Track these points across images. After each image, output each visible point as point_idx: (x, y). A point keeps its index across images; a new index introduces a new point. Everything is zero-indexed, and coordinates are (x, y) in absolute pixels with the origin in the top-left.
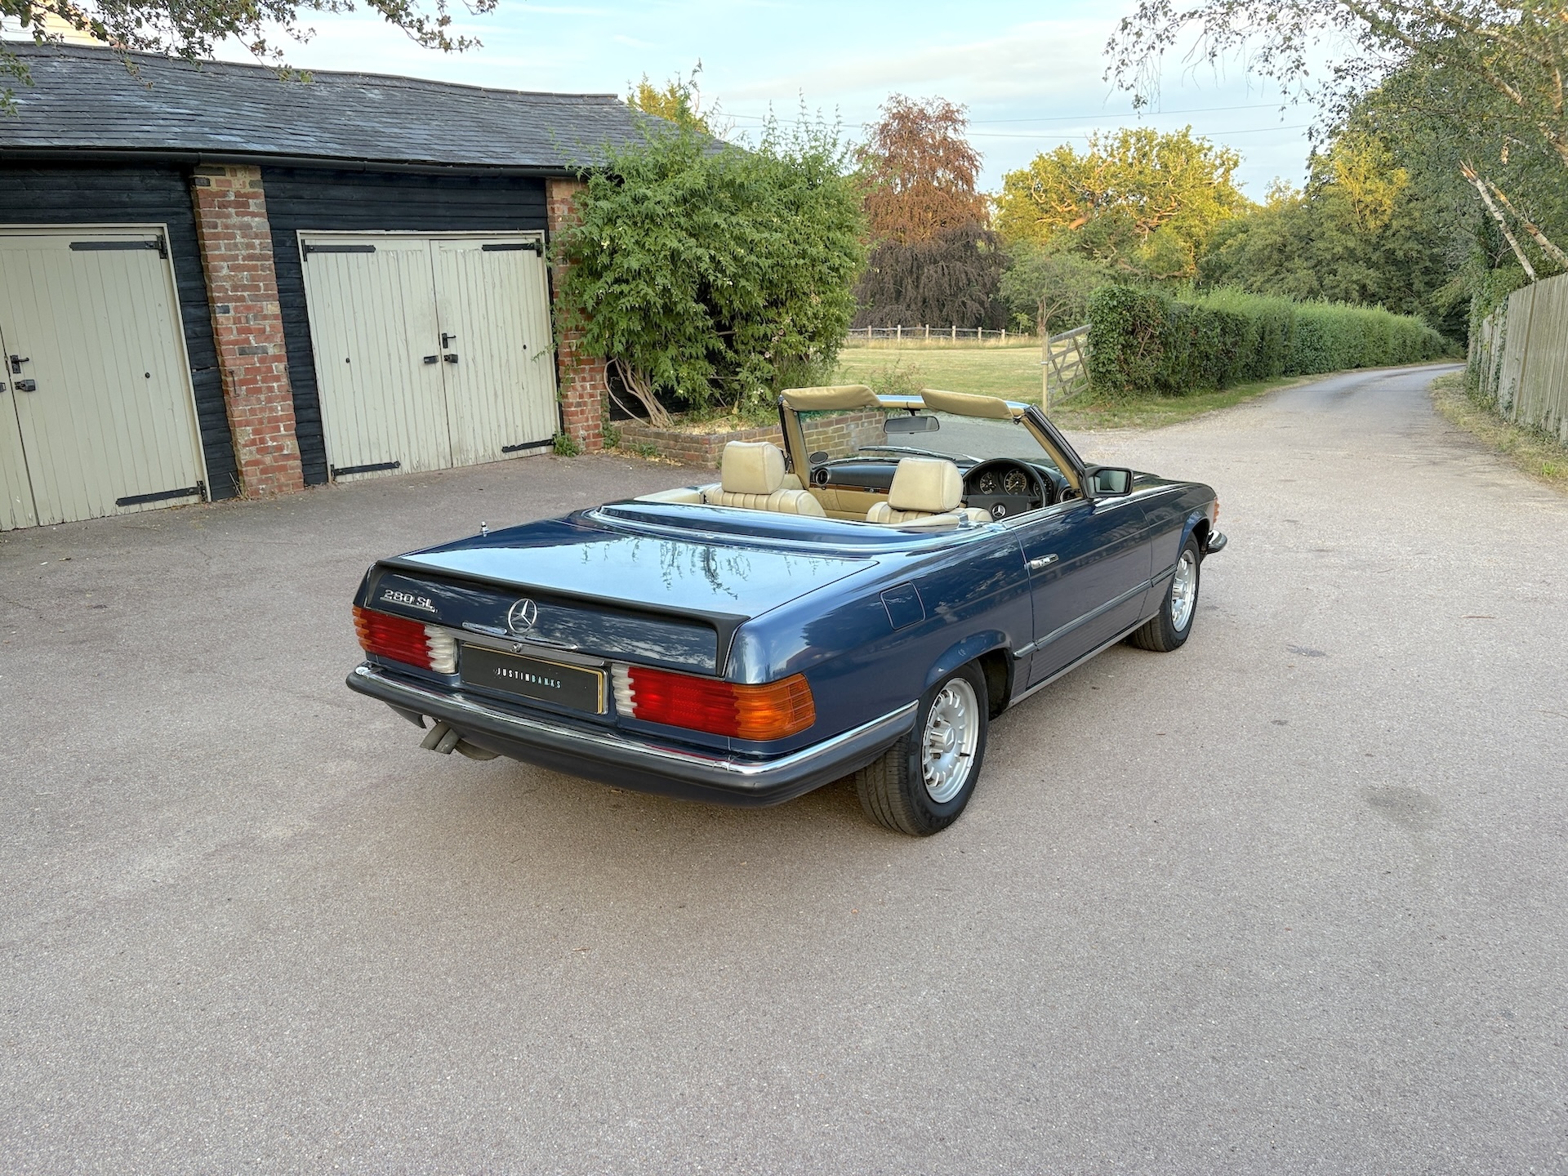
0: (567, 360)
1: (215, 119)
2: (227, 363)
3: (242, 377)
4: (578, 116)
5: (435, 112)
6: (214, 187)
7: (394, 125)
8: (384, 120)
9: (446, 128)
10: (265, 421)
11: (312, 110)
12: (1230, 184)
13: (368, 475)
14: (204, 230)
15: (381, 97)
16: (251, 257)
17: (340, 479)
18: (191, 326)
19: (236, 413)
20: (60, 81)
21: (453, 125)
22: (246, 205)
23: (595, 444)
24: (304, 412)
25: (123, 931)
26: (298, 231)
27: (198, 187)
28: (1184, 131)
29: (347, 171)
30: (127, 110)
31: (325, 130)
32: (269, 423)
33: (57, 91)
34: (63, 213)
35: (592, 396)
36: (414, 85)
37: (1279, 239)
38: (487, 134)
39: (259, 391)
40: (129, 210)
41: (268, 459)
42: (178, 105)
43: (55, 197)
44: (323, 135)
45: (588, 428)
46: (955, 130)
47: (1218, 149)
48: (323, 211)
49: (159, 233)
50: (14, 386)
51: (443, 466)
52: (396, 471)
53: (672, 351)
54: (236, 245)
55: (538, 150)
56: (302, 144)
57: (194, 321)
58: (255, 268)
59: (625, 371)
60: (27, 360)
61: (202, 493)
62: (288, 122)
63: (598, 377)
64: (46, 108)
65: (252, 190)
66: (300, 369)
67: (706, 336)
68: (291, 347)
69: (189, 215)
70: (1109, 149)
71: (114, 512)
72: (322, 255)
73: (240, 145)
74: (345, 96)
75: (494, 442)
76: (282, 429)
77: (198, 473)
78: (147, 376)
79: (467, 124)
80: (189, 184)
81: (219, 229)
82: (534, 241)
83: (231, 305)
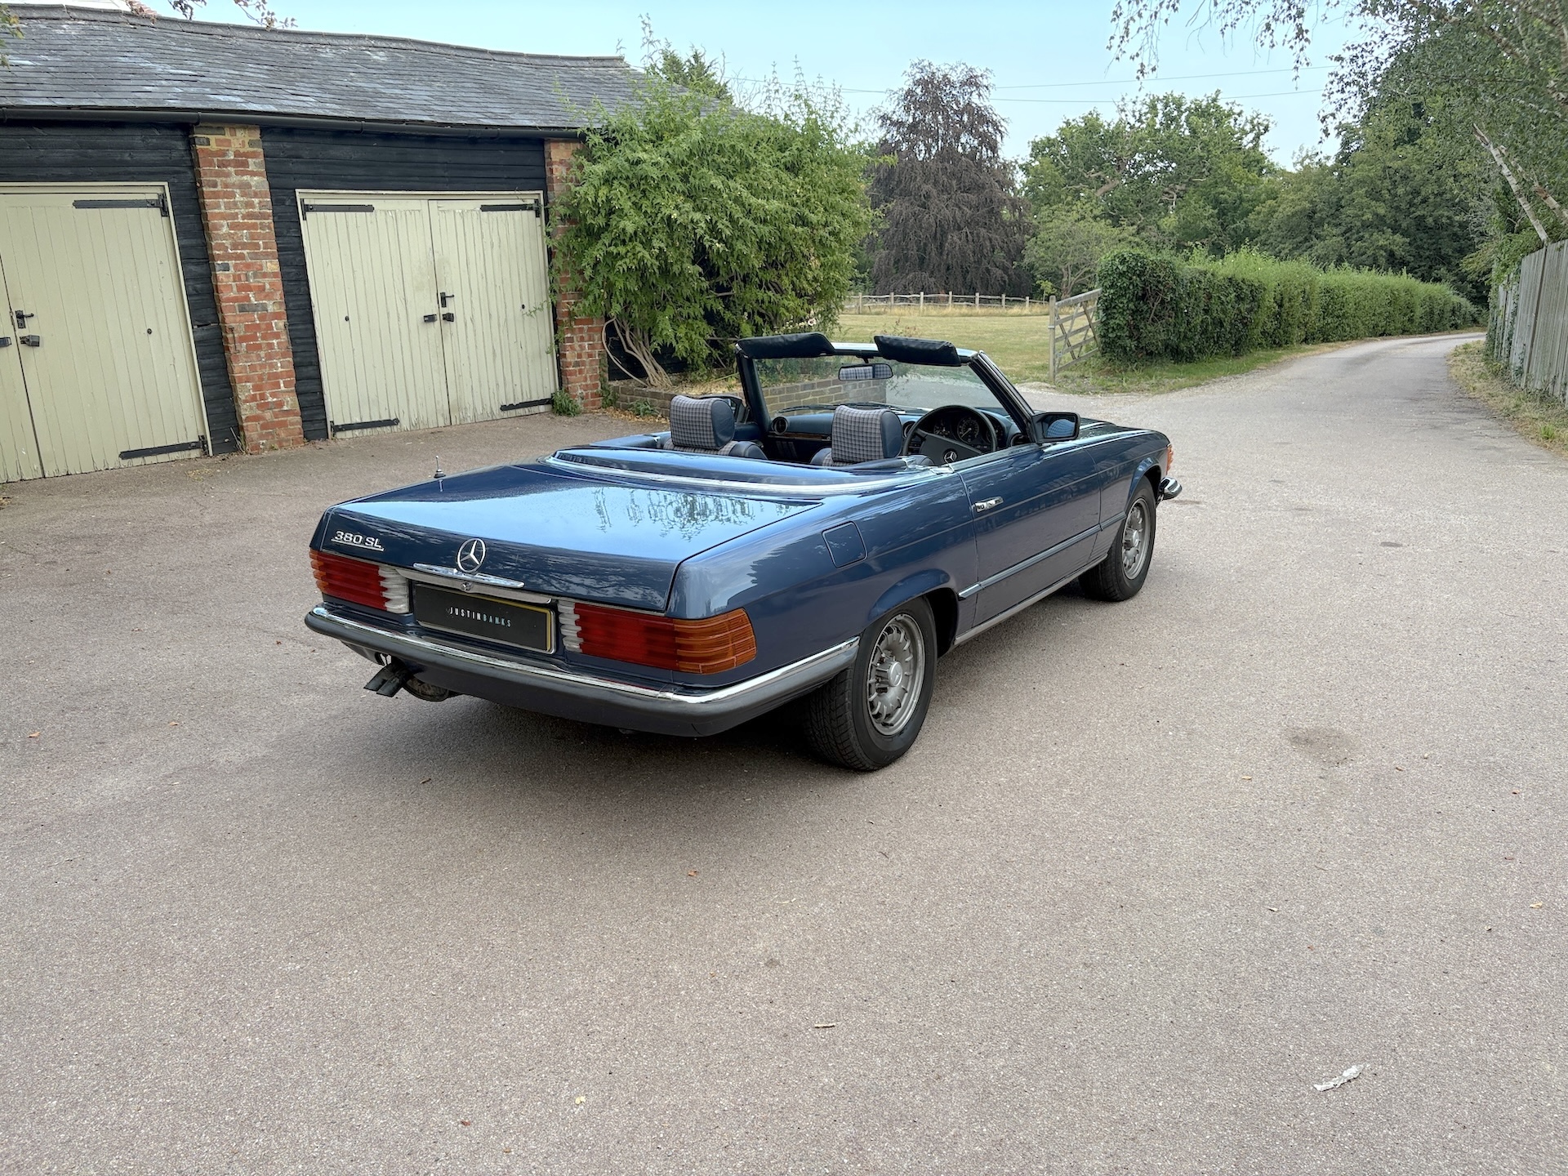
0: (565, 319)
1: (217, 80)
2: (227, 320)
3: (242, 334)
4: (582, 79)
5: (438, 74)
6: (213, 146)
7: (395, 86)
8: (387, 81)
9: (447, 89)
10: (265, 377)
11: (316, 72)
12: (1260, 149)
13: (367, 432)
14: (204, 189)
15: (385, 59)
16: (250, 216)
17: (339, 435)
18: (191, 283)
19: (236, 370)
20: (68, 42)
21: (454, 87)
22: (245, 164)
23: (593, 403)
24: (304, 370)
25: (75, 842)
26: (297, 191)
27: (198, 147)
28: (1214, 96)
29: (346, 131)
30: (132, 71)
31: (324, 90)
32: (269, 379)
33: (63, 53)
34: (68, 172)
35: (590, 356)
36: (420, 47)
37: (1308, 205)
38: (487, 95)
39: (259, 347)
40: (131, 169)
41: (268, 415)
42: (180, 65)
43: (57, 155)
44: (324, 96)
45: (586, 387)
46: (980, 95)
47: (1248, 114)
48: (322, 170)
49: (160, 191)
50: (19, 340)
51: (441, 424)
52: (395, 427)
53: (670, 311)
54: (235, 204)
55: (537, 111)
56: (302, 104)
57: (195, 279)
58: (254, 226)
59: (623, 332)
60: (32, 315)
61: (204, 447)
62: (290, 83)
63: (596, 337)
64: (52, 69)
65: (251, 149)
66: (300, 327)
67: (705, 296)
68: (291, 305)
69: (190, 174)
70: (1137, 114)
71: (118, 465)
72: (321, 214)
73: (238, 105)
74: (348, 59)
75: (492, 399)
76: (282, 385)
77: (200, 428)
78: (149, 332)
79: (469, 85)
80: (190, 143)
81: (219, 188)
82: (532, 202)
83: (231, 263)
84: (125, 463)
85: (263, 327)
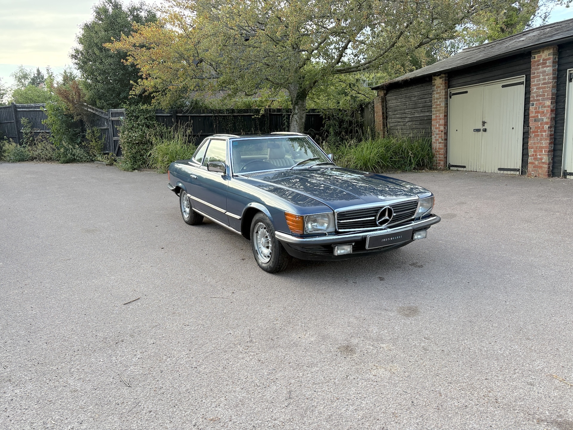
2: (530, 125)
3: (533, 130)
6: (536, 59)
10: (538, 148)
14: (532, 76)
16: (544, 84)
18: (527, 111)
19: (529, 144)
22: (546, 63)
26: (568, 70)
27: (532, 60)
32: (539, 148)
39: (538, 135)
41: (536, 163)
49: (523, 78)
50: (483, 130)
54: (540, 80)
58: (545, 87)
60: (486, 122)
61: (519, 171)
65: (549, 57)
68: (558, 119)
76: (543, 151)
77: (520, 164)
78: (513, 128)
81: (536, 74)
83: (535, 103)
84: (499, 172)
85: (541, 127)
